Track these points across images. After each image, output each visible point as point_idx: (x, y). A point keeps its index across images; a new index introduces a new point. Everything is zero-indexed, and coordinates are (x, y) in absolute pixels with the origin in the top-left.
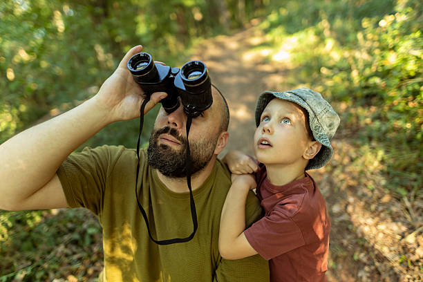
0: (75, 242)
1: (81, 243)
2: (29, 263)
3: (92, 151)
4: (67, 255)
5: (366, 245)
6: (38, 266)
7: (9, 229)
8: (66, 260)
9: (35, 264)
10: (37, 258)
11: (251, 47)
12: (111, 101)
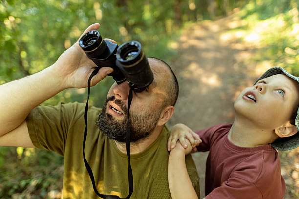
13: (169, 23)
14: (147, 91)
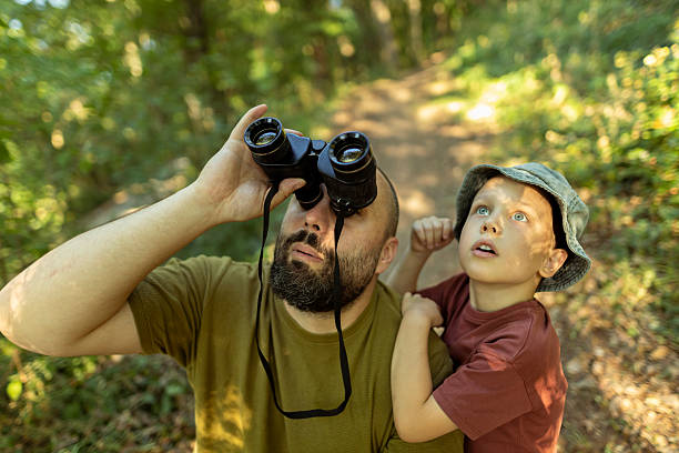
0: (147, 408)
1: (156, 409)
2: (75, 439)
3: (181, 265)
4: (133, 429)
5: (626, 430)
6: (89, 445)
7: (46, 382)
8: (132, 437)
9: (84, 442)
10: (87, 430)
11: (432, 98)
12: (218, 193)
13: (304, 88)
14: (359, 213)
